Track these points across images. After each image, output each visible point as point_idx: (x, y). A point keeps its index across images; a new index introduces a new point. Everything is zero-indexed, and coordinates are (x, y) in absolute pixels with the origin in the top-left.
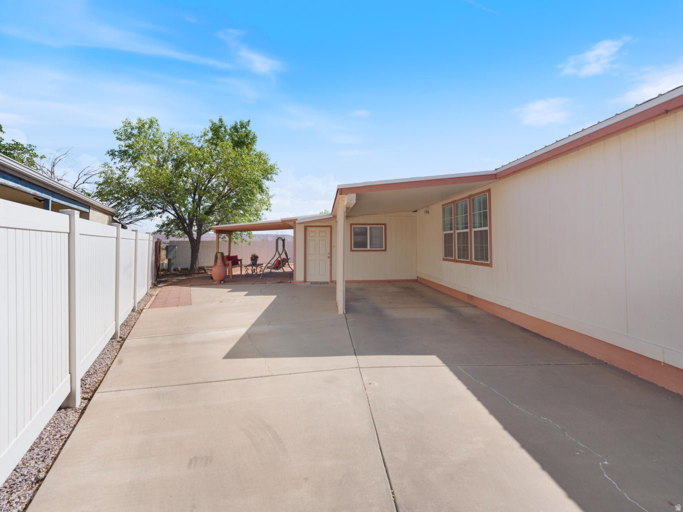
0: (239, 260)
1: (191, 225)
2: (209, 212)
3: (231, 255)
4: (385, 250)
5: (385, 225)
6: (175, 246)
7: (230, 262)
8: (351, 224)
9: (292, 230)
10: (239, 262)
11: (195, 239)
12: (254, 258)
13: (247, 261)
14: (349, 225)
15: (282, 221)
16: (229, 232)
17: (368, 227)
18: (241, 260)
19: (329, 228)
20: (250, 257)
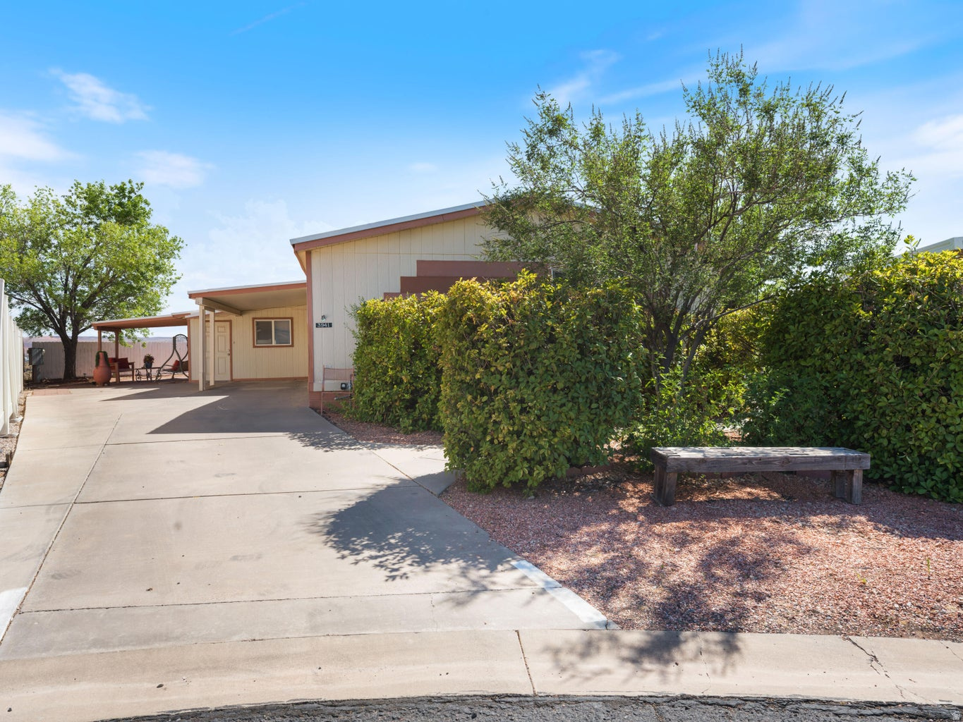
0: (130, 364)
1: (63, 321)
2: (88, 304)
3: (120, 357)
4: (292, 346)
5: (292, 319)
6: (42, 349)
7: (116, 365)
8: (254, 319)
9: (186, 327)
10: (130, 366)
11: (70, 338)
12: (149, 361)
13: (139, 364)
14: (251, 320)
15: (174, 316)
16: (117, 329)
17: (273, 321)
18: (132, 364)
19: (228, 323)
20: (143, 358)
